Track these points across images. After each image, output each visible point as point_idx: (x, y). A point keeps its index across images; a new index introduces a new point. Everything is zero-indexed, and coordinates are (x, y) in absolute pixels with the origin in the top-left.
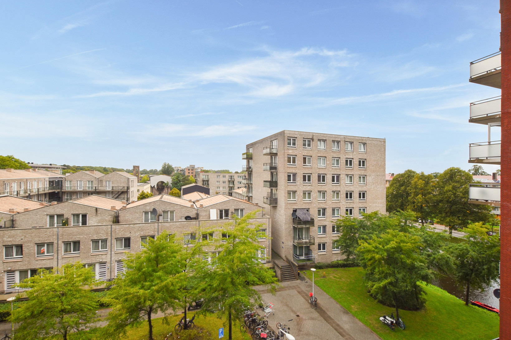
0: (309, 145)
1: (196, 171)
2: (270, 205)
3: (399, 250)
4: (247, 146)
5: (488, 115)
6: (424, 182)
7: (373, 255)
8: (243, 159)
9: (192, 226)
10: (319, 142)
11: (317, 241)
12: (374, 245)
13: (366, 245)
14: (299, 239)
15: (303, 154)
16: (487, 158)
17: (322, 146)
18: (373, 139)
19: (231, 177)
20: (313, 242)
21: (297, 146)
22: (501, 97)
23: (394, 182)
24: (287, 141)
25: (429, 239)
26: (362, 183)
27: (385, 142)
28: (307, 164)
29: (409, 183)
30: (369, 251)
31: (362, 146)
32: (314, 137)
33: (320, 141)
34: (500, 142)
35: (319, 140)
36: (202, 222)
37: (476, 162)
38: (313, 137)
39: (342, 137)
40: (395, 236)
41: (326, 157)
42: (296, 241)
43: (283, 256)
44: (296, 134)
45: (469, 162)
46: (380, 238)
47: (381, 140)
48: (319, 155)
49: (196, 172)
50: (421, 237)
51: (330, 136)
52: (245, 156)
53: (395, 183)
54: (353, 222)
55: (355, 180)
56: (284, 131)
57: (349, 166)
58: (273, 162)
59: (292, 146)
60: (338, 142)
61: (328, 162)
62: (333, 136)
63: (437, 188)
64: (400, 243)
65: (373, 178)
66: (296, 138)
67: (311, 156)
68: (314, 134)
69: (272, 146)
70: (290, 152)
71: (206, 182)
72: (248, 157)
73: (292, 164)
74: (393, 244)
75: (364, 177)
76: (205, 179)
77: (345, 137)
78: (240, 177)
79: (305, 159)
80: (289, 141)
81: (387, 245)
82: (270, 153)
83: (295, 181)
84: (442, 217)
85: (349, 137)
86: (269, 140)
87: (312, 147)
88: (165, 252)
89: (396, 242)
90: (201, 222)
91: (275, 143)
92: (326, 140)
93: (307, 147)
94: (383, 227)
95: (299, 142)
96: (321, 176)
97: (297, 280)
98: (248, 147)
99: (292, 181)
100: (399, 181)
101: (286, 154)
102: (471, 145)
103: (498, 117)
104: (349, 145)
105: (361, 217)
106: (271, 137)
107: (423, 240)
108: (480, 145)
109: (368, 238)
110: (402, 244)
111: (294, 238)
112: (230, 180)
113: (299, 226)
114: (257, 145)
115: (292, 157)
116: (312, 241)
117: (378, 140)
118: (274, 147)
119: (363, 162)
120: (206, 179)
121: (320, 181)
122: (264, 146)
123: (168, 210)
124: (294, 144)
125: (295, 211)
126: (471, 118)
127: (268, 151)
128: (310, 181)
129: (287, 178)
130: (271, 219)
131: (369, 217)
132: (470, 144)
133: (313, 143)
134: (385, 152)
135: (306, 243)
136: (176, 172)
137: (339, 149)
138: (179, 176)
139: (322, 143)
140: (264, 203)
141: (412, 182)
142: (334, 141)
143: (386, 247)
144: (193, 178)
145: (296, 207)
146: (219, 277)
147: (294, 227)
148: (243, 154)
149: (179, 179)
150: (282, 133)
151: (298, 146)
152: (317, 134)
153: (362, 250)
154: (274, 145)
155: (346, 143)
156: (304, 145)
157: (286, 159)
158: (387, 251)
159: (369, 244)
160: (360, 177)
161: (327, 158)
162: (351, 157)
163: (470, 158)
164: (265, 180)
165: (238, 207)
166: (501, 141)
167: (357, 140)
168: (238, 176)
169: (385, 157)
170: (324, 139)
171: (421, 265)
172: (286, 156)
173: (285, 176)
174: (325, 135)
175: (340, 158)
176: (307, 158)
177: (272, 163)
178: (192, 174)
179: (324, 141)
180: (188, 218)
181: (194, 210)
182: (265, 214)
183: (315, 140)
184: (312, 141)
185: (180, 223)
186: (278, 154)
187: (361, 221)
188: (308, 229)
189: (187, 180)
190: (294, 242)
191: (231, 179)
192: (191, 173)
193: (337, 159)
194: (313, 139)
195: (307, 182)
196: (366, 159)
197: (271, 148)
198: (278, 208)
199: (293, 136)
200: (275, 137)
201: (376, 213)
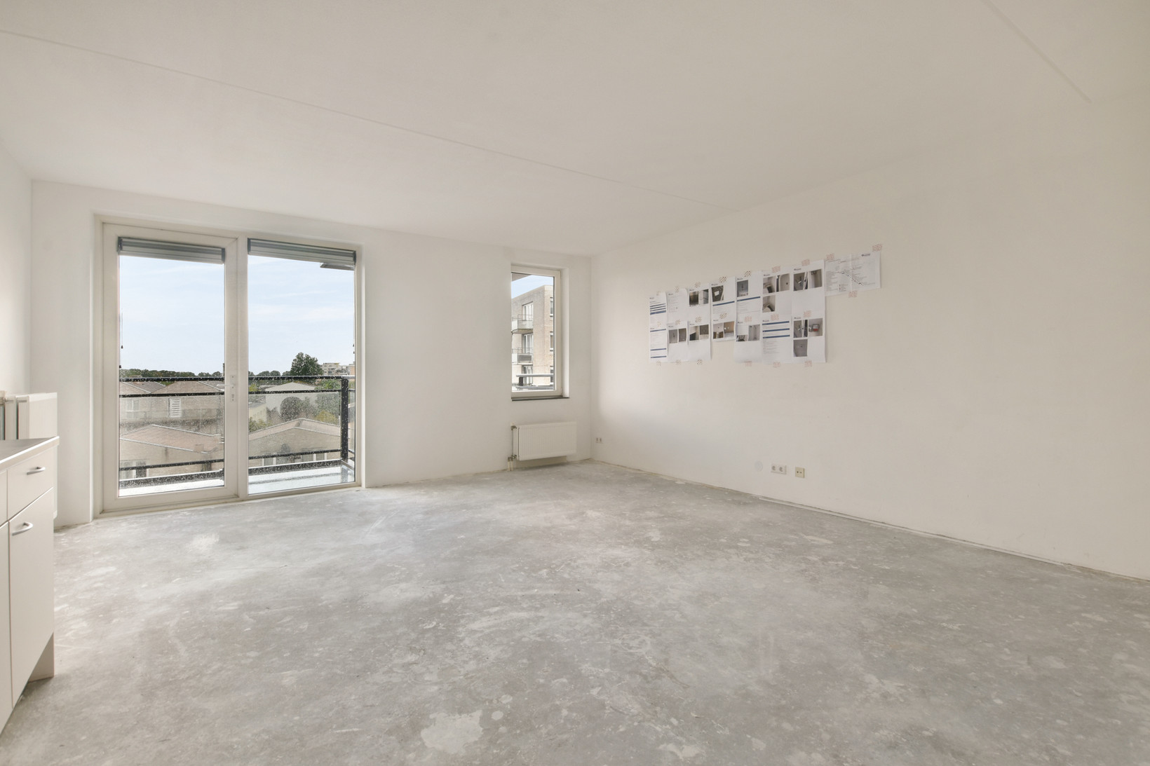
58: (526, 346)
69: (525, 315)
86: (520, 304)
91: (530, 309)
101: (548, 331)
106: (524, 297)
118: (527, 318)
136: (326, 374)
150: (540, 291)
154: (527, 313)
157: (548, 339)
172: (548, 334)
186: (535, 331)
197: (522, 320)
200: (529, 297)
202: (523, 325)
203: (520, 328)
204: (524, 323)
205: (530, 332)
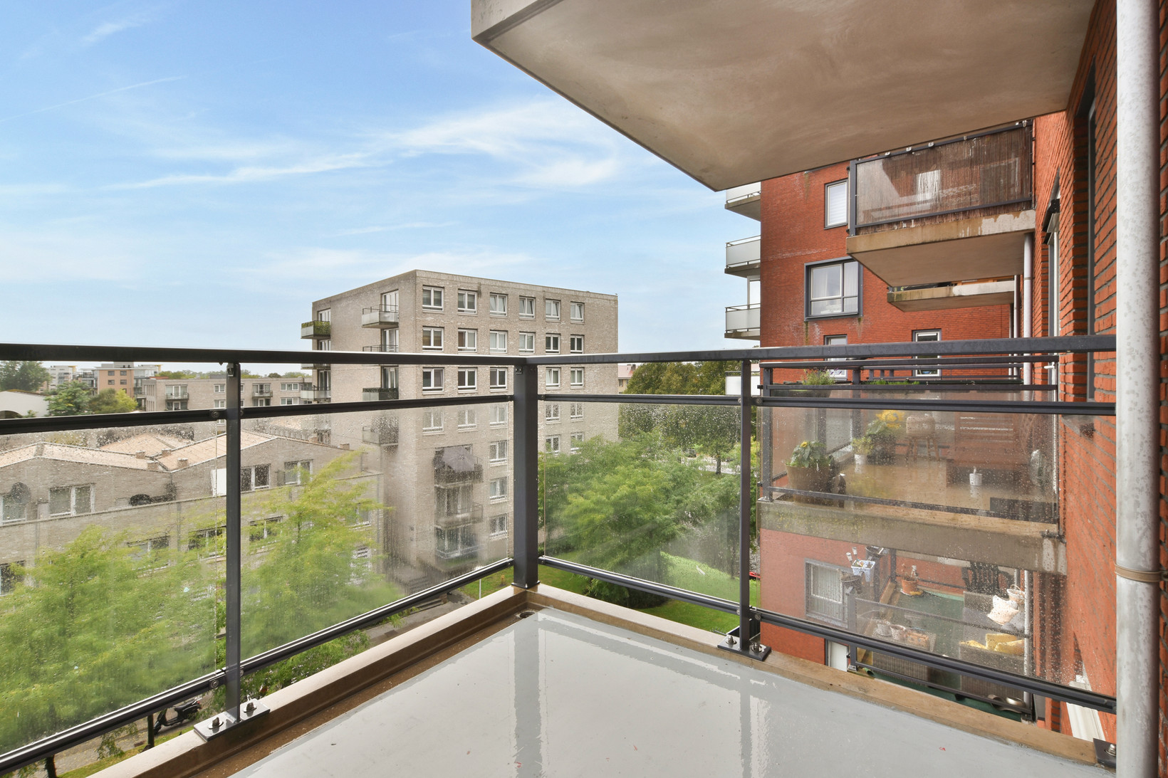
0: (471, 305)
1: (140, 375)
2: (380, 444)
3: (633, 498)
4: (315, 305)
5: (750, 263)
6: (681, 378)
7: (592, 516)
8: (303, 337)
9: (159, 519)
10: (492, 299)
11: (488, 514)
12: (594, 498)
13: (581, 500)
14: (449, 514)
15: (459, 324)
16: (748, 329)
17: (498, 308)
18: (597, 295)
19: (262, 386)
20: (480, 516)
21: (445, 306)
22: (759, 238)
23: (635, 381)
24: (421, 296)
25: (680, 474)
26: (576, 383)
27: (616, 302)
28: (466, 347)
29: (658, 382)
30: (586, 511)
31: (577, 308)
32: (482, 288)
33: (495, 297)
34: (759, 306)
35: (493, 295)
36: (188, 504)
37: (733, 336)
38: (479, 287)
39: (540, 289)
40: (627, 476)
41: (507, 331)
42: (443, 520)
43: (413, 558)
44: (443, 280)
45: (726, 337)
46: (605, 483)
47: (609, 298)
48: (493, 326)
49: (137, 379)
50: (667, 472)
51: (514, 286)
52: (311, 330)
53: (637, 383)
54: (559, 461)
55: (563, 379)
56: (415, 272)
57: (552, 350)
58: (388, 343)
59: (432, 306)
60: (532, 300)
61: (511, 343)
62: (522, 287)
63: (700, 387)
64: (634, 488)
65: (597, 374)
66: (443, 288)
67: (477, 329)
68: (483, 282)
69: (385, 305)
70: (430, 320)
71: (177, 404)
72: (319, 333)
73: (432, 346)
74: (624, 490)
75: (581, 372)
76: (174, 397)
77: (545, 289)
78: (289, 386)
79: (461, 335)
80: (426, 296)
81: (615, 492)
82: (381, 323)
83: (440, 386)
84: (706, 440)
85: (553, 291)
86: (377, 292)
87: (478, 309)
88: (96, 580)
89: (629, 486)
90: (183, 506)
91: (392, 299)
92: (507, 295)
93: (466, 309)
94: (609, 463)
95: (449, 298)
96: (496, 372)
97: (445, 603)
98: (318, 307)
99: (432, 387)
100: (643, 380)
101: (420, 325)
102: (728, 310)
103: (757, 267)
104: (553, 306)
105: (573, 451)
106: (382, 284)
107: (670, 477)
108: (738, 310)
109: (584, 487)
110: (638, 488)
111: (438, 514)
112: (257, 395)
113: (450, 486)
114: (344, 304)
115: (432, 331)
116: (478, 514)
117: (605, 297)
118: (388, 309)
119: (579, 341)
120: (180, 397)
121: (496, 384)
122: (363, 306)
123: (71, 483)
124: (438, 302)
125: (440, 453)
126: (727, 266)
127: (375, 317)
128: (474, 384)
129: (421, 380)
130: (382, 478)
131: (587, 448)
132: (727, 308)
133: (481, 299)
134: (617, 322)
135: (464, 520)
136: (55, 382)
137: (533, 315)
138: (75, 392)
139: (499, 300)
140: (364, 441)
141: (663, 379)
142: (522, 298)
143: (612, 498)
144: (127, 397)
145: (442, 444)
146: (261, 615)
147: (438, 489)
148: (305, 325)
149: (78, 400)
150: (411, 277)
151: (448, 306)
152: (488, 282)
153: (575, 511)
154: (388, 303)
155: (547, 301)
156: (461, 304)
157: (420, 335)
158: (615, 504)
159: (586, 498)
160: (573, 372)
161: (509, 333)
162: (557, 332)
163: (727, 331)
164: (365, 387)
165: (296, 456)
166: (761, 304)
167: (568, 296)
168: (283, 385)
169: (617, 332)
170: (504, 292)
171: (666, 519)
172: (420, 329)
173: (417, 375)
174: (505, 285)
175: (535, 333)
176: (467, 334)
177: (385, 345)
178: (124, 386)
179: (504, 296)
180: (137, 500)
181: (159, 476)
182: (367, 468)
183: (483, 295)
184: (478, 296)
185: (114, 515)
186: (401, 325)
187: (574, 458)
188: (468, 490)
189: (107, 404)
190: (437, 523)
191: (261, 392)
192: (117, 382)
193: (531, 335)
194: (479, 292)
195: (467, 386)
196: (583, 336)
197: (383, 311)
198: (400, 449)
199: (436, 285)
200: (393, 284)
201: (598, 439)
202: (385, 317)
203: (382, 320)
204: (387, 315)
205: (395, 325)
